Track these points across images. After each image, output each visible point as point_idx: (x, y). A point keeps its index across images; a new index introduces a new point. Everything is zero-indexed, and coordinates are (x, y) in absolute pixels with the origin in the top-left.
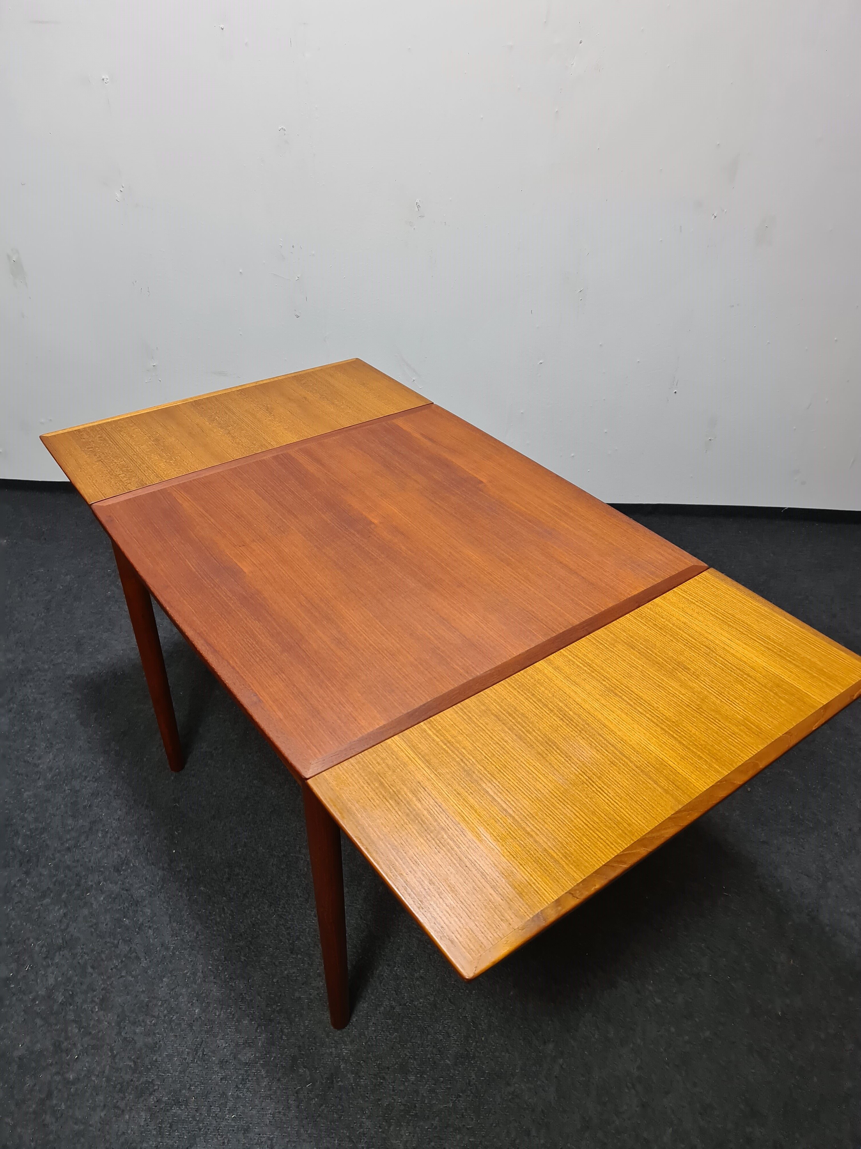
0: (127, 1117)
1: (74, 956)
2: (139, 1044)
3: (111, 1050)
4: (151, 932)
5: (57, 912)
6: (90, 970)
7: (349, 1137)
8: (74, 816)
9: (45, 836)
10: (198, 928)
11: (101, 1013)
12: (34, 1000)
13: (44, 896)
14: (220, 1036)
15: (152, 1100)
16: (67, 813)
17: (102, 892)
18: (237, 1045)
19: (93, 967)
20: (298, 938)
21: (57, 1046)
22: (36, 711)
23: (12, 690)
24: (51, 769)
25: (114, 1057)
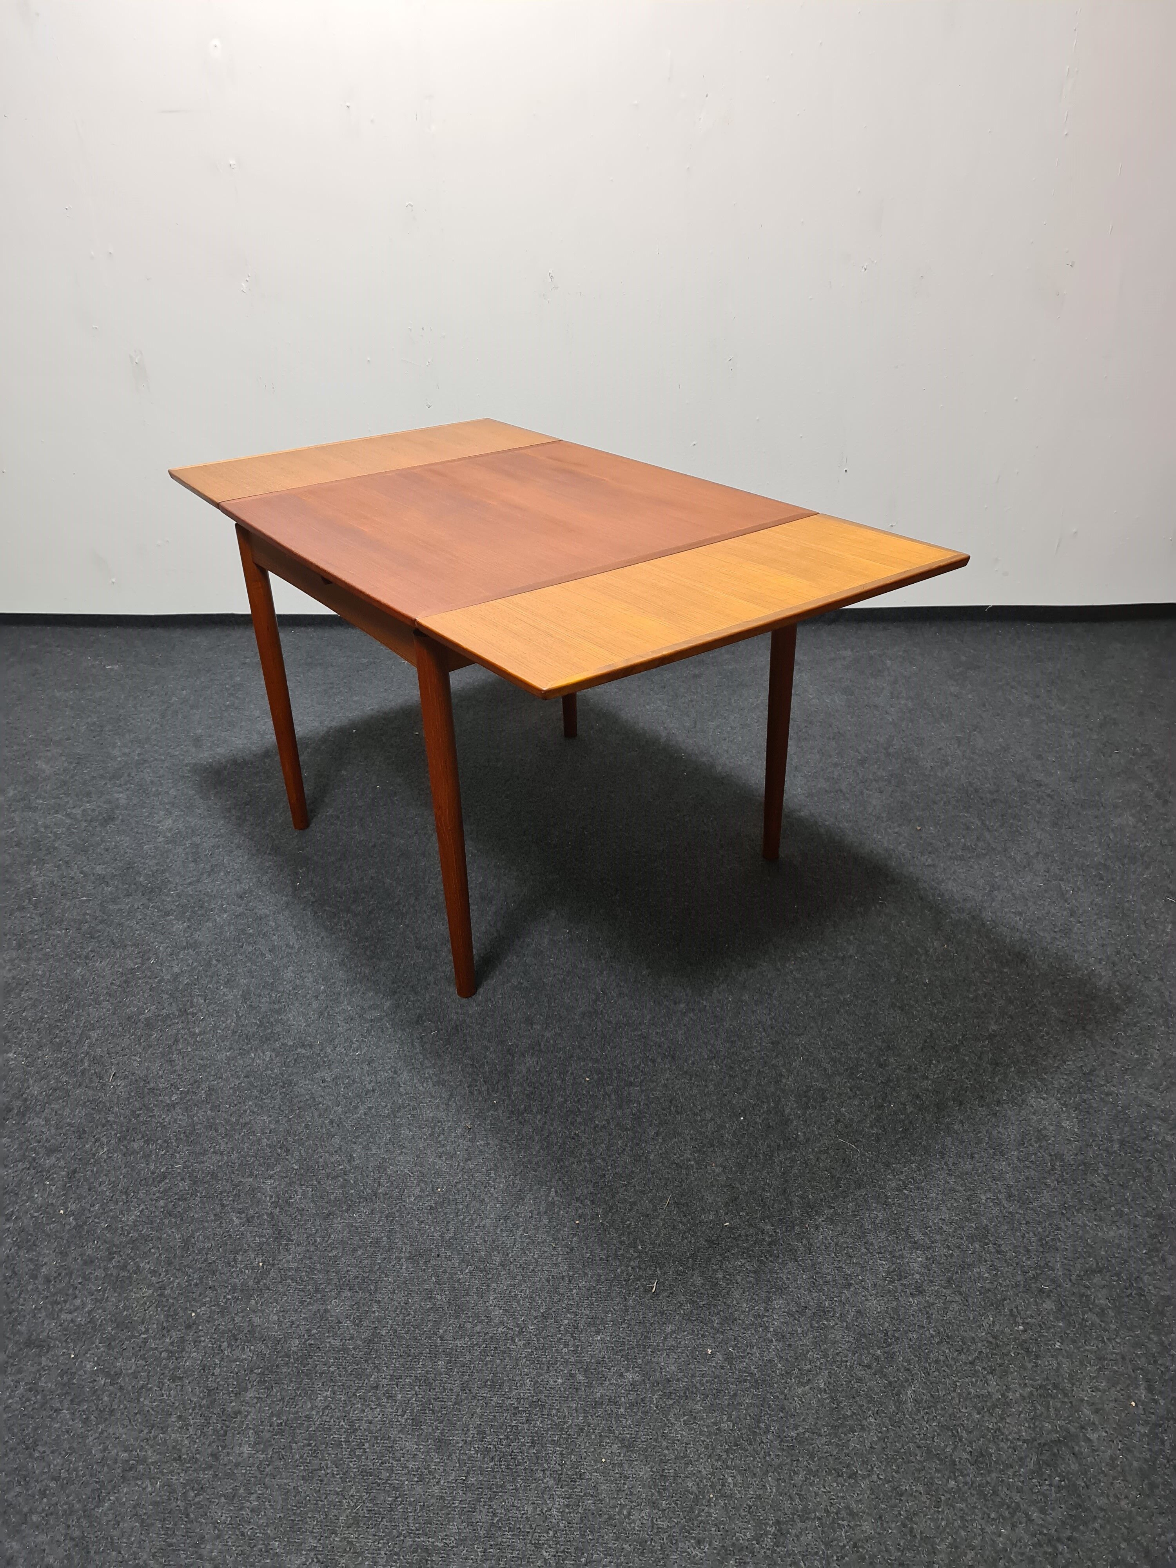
0: (253, 1055)
1: (198, 954)
2: (263, 1009)
3: (237, 1013)
4: (275, 937)
5: (179, 926)
6: (214, 962)
7: (472, 1065)
8: (195, 861)
9: (167, 875)
10: (323, 934)
11: (225, 990)
12: (159, 982)
13: (168, 914)
14: (345, 1003)
15: (277, 1044)
16: (187, 859)
17: (225, 911)
18: (363, 1008)
19: (218, 960)
20: (424, 940)
21: (183, 1012)
22: (154, 790)
23: (129, 775)
24: (171, 830)
25: (239, 1018)
